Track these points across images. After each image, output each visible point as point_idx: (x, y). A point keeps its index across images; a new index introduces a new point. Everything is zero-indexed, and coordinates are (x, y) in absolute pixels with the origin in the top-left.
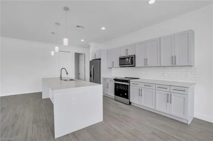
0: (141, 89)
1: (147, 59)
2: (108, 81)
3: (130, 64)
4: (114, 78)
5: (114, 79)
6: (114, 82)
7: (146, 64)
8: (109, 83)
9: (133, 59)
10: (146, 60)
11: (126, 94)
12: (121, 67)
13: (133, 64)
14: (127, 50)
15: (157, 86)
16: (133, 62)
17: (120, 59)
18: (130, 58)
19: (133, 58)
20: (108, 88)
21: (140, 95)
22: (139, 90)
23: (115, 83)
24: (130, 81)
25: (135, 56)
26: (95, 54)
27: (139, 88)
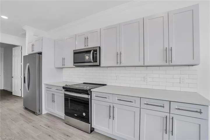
0: (112, 106)
1: (121, 54)
2: (54, 89)
3: (92, 61)
4: (64, 85)
5: (64, 88)
6: (63, 91)
7: (119, 61)
8: (55, 93)
9: (96, 54)
10: (119, 56)
11: (84, 114)
12: (76, 66)
13: (97, 62)
14: (86, 39)
15: (144, 101)
16: (97, 59)
17: (75, 53)
18: (92, 52)
19: (96, 51)
20: (54, 101)
21: (110, 116)
22: (108, 108)
23: (65, 94)
24: (91, 91)
25: (100, 48)
26: (33, 45)
27: (108, 104)
